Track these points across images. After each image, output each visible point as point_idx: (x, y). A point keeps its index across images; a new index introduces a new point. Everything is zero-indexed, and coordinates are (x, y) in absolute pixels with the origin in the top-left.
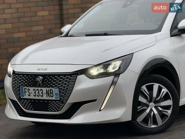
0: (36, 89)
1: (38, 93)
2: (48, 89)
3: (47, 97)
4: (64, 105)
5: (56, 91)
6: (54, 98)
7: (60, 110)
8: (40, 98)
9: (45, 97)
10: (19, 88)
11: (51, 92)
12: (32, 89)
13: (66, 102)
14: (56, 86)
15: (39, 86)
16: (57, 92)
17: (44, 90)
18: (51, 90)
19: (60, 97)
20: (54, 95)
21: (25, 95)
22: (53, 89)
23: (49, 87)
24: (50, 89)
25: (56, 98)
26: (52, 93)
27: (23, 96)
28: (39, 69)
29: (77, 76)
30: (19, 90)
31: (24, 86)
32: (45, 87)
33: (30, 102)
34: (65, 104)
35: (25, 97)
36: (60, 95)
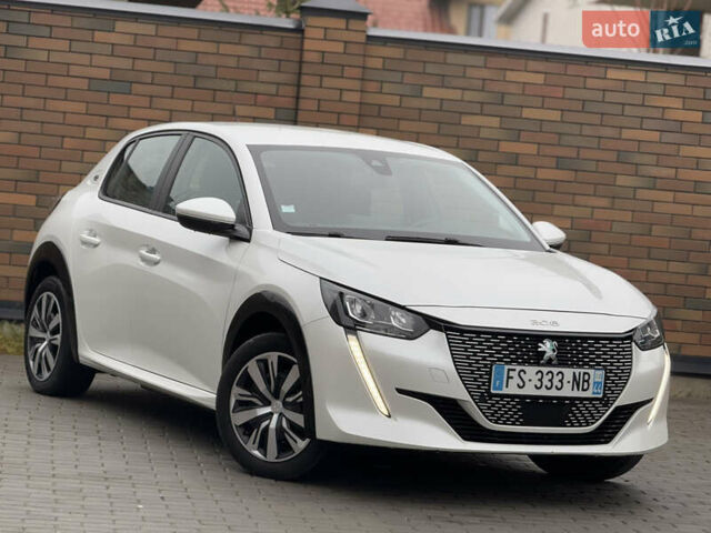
0: (545, 370)
1: (551, 380)
2: (577, 371)
3: (573, 390)
5: (597, 376)
6: (588, 394)
7: (593, 423)
8: (553, 393)
9: (567, 392)
11: (586, 377)
12: (531, 371)
13: (612, 404)
14: (598, 363)
15: (549, 363)
16: (600, 380)
17: (568, 373)
18: (585, 373)
19: (604, 391)
20: (591, 386)
21: (507, 387)
22: (591, 372)
24: (582, 371)
25: (594, 393)
26: (588, 381)
27: (501, 389)
28: (535, 322)
31: (507, 363)
32: (571, 366)
33: (518, 403)
36: (605, 386)
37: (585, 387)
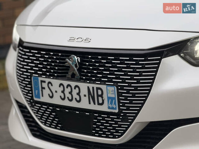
0: (65, 83)
1: (71, 93)
2: (91, 86)
3: (90, 103)
4: (129, 126)
5: (109, 91)
6: (104, 108)
7: (119, 136)
8: (74, 104)
9: (85, 104)
10: (31, 79)
11: (100, 92)
12: (56, 82)
13: (133, 120)
14: (110, 80)
15: (73, 77)
16: (113, 96)
17: (84, 86)
18: (98, 89)
19: (119, 106)
20: (106, 101)
21: (42, 96)
22: (103, 87)
23: (94, 82)
24: (95, 86)
26: (101, 96)
27: (39, 98)
28: (72, 39)
29: (160, 60)
30: (30, 83)
31: (40, 75)
32: (85, 81)
33: (53, 111)
34: (131, 123)
35: (42, 99)
36: (119, 102)
37: (101, 101)
